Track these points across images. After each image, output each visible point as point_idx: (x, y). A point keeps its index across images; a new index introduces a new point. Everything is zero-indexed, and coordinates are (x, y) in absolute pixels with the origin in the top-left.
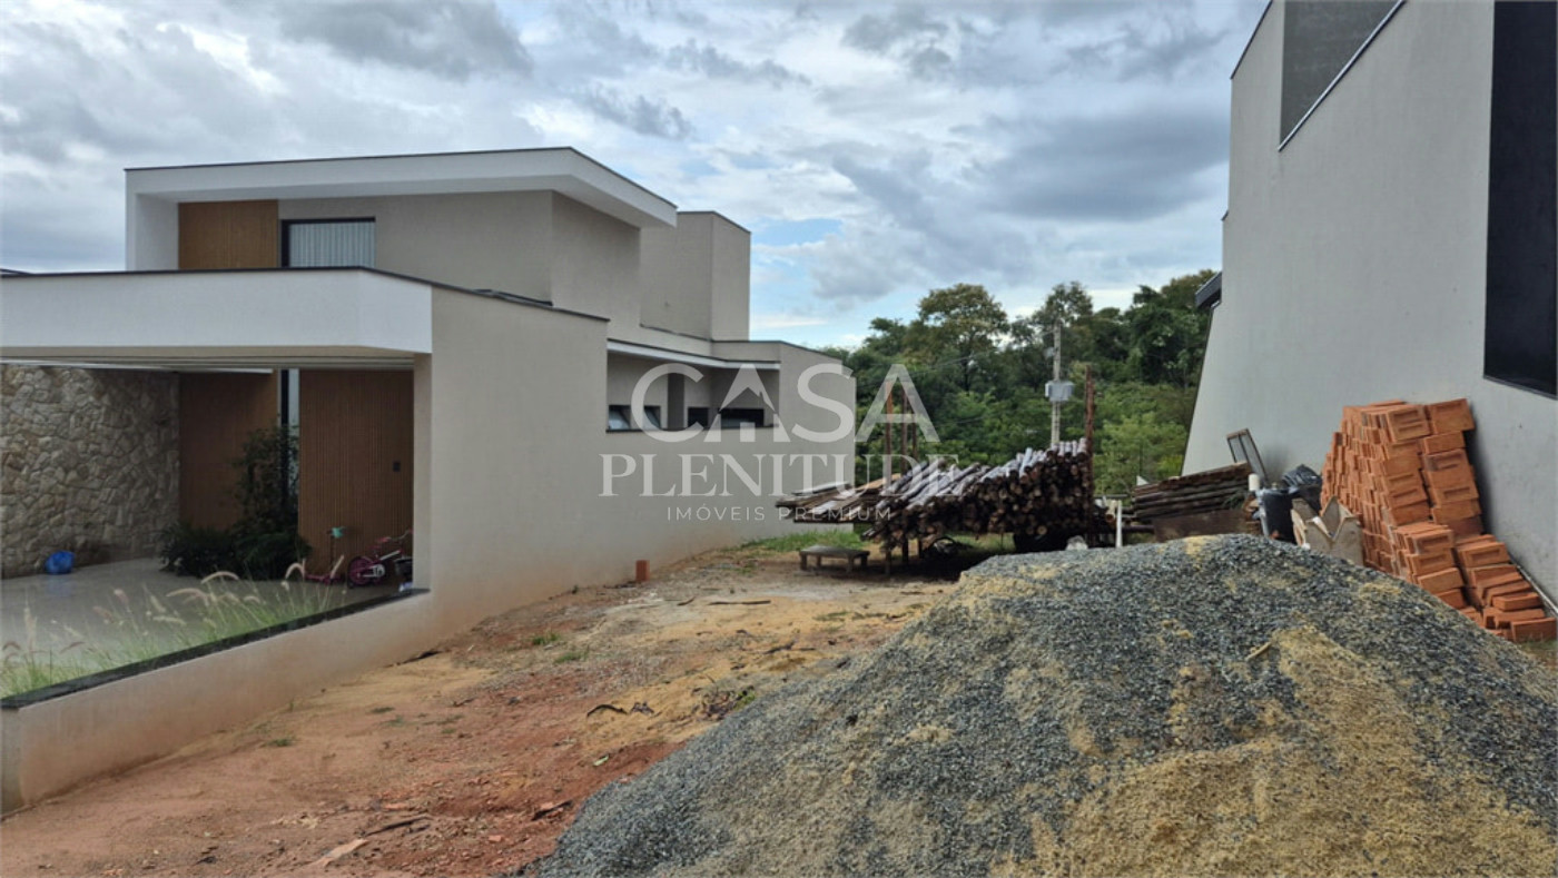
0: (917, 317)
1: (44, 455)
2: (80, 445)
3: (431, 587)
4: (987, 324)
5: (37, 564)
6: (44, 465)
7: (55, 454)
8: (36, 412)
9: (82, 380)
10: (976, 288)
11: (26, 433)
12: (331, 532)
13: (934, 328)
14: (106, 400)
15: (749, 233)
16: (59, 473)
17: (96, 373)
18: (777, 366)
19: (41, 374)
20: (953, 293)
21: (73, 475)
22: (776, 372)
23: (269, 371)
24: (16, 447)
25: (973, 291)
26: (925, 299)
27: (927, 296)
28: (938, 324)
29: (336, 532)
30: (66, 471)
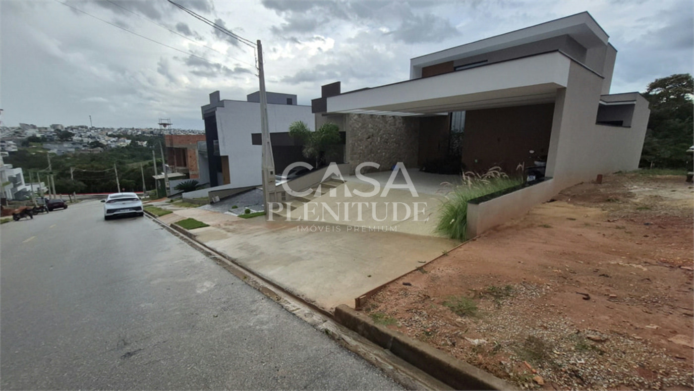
0: (646, 91)
1: (392, 140)
2: (399, 137)
3: (554, 177)
4: (688, 90)
5: (390, 168)
6: (392, 142)
7: (394, 139)
8: (391, 128)
9: (400, 120)
10: (685, 75)
11: (389, 133)
12: (474, 161)
13: (655, 95)
14: (405, 125)
15: (617, 51)
16: (395, 145)
17: (403, 117)
18: (635, 103)
19: (392, 118)
20: (672, 78)
21: (397, 145)
22: (634, 105)
23: (446, 114)
24: (387, 138)
25: (682, 76)
26: (652, 83)
27: (654, 81)
28: (658, 93)
29: (476, 161)
30: (396, 144)
